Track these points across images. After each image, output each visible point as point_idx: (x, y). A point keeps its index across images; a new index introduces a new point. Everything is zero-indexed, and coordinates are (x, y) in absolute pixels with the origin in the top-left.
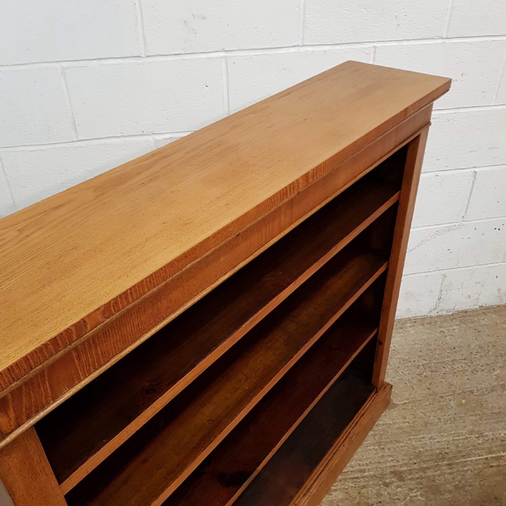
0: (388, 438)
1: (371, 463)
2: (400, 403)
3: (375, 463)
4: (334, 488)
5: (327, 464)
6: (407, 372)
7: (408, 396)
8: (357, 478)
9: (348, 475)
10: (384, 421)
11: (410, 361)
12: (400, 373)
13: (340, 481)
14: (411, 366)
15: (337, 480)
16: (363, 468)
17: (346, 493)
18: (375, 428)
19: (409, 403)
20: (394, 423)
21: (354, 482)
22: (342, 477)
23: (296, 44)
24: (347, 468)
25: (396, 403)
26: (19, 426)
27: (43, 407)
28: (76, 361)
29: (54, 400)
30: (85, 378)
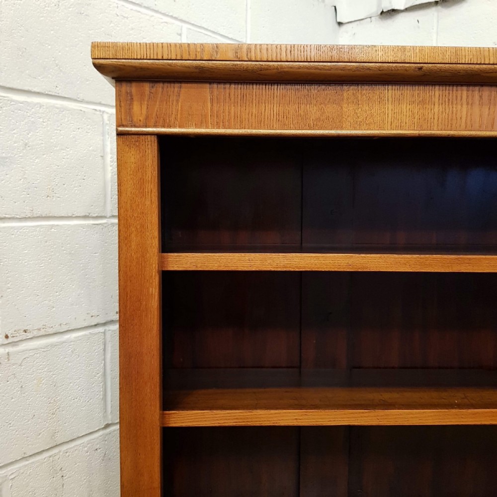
26: (146, 127)
27: (169, 126)
28: (209, 105)
29: (180, 127)
30: (213, 127)
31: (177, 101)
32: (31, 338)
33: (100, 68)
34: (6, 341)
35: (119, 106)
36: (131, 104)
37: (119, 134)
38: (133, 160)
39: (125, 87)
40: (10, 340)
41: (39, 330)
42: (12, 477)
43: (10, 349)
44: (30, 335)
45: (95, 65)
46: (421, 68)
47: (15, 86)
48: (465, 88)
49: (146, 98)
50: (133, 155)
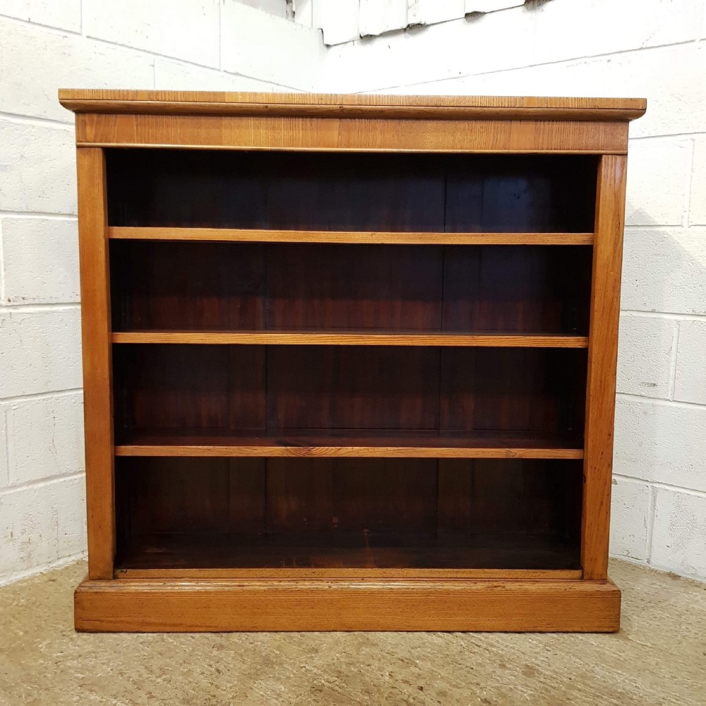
1: (514, 649)
2: (638, 641)
3: (518, 650)
4: (441, 635)
7: (658, 643)
8: (478, 646)
15: (454, 634)
17: (447, 643)
18: (566, 636)
19: (651, 647)
20: (598, 647)
21: (469, 644)
24: (479, 635)
25: (631, 638)
26: (95, 142)
27: (110, 142)
28: (135, 128)
29: (117, 142)
30: (138, 143)
31: (115, 126)
32: (28, 305)
33: (64, 105)
34: (9, 304)
35: (77, 129)
36: (85, 128)
37: (78, 147)
38: (86, 164)
39: (81, 117)
40: (12, 303)
42: (14, 408)
43: (12, 310)
44: (27, 302)
45: (62, 104)
46: (267, 107)
47: (13, 112)
48: (301, 119)
49: (95, 124)
50: (86, 161)
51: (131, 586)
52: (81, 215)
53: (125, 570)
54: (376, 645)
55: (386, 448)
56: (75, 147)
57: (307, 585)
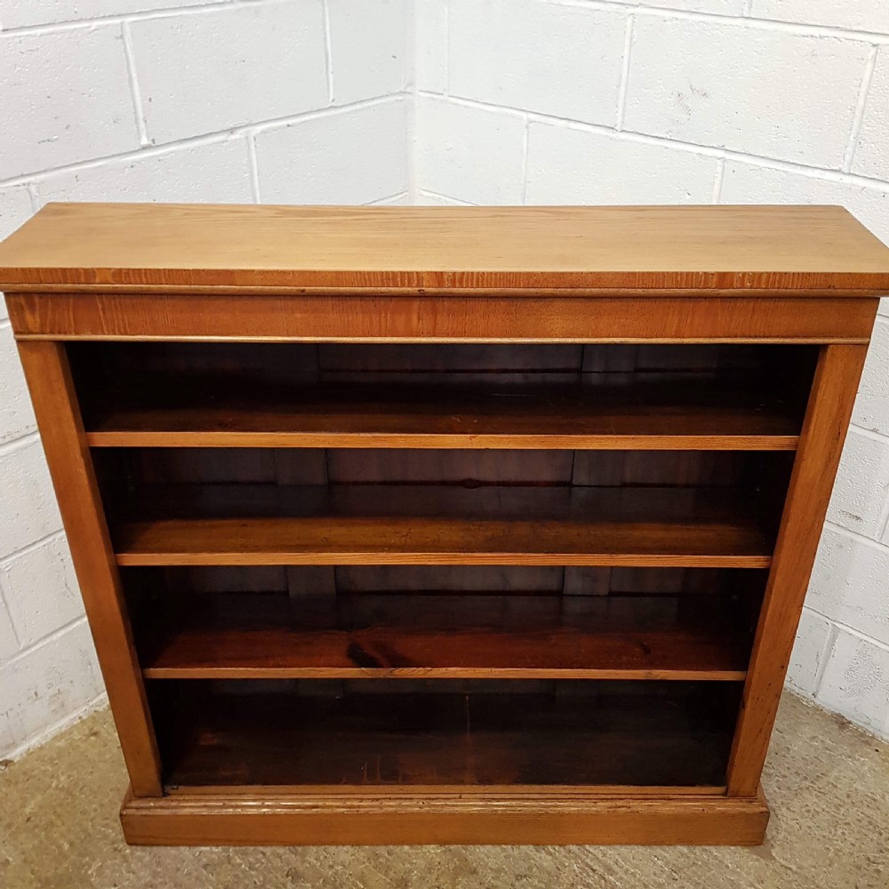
0: (699, 877)
1: (635, 876)
2: (781, 861)
3: (639, 880)
4: (552, 850)
5: (548, 799)
6: (851, 840)
7: (805, 865)
8: (594, 871)
9: (587, 856)
10: (724, 856)
11: (881, 834)
12: (839, 832)
13: (570, 851)
14: (872, 840)
15: (567, 847)
16: (615, 868)
17: (558, 868)
18: (698, 850)
19: (796, 873)
20: (733, 872)
21: (583, 869)
22: (577, 852)
23: (836, 168)
24: (595, 849)
25: (774, 854)
26: (42, 333)
27: (65, 333)
28: (101, 313)
29: (77, 334)
30: (109, 334)
31: (68, 310)
35: (12, 315)
36: (23, 314)
37: (19, 342)
38: (36, 363)
39: (14, 299)
41: (4, 437)
42: (7, 568)
49: (37, 308)
50: (35, 358)
51: (185, 807)
52: (43, 428)
53: (175, 787)
54: (474, 872)
55: (489, 669)
56: (15, 342)
57: (391, 806)
